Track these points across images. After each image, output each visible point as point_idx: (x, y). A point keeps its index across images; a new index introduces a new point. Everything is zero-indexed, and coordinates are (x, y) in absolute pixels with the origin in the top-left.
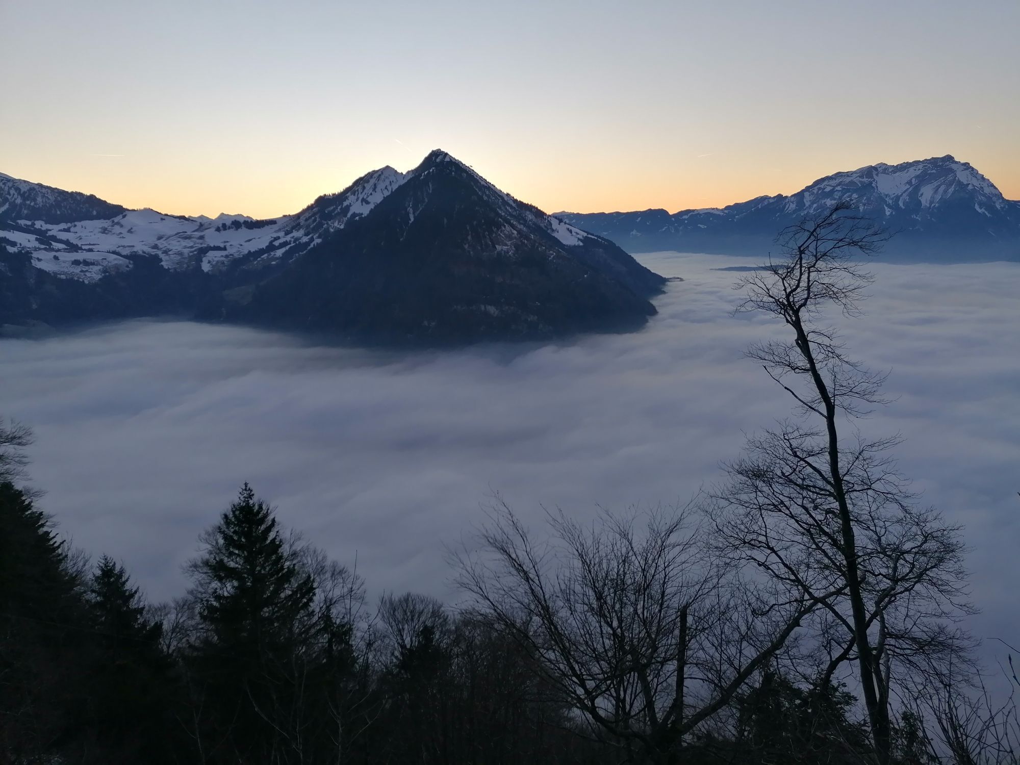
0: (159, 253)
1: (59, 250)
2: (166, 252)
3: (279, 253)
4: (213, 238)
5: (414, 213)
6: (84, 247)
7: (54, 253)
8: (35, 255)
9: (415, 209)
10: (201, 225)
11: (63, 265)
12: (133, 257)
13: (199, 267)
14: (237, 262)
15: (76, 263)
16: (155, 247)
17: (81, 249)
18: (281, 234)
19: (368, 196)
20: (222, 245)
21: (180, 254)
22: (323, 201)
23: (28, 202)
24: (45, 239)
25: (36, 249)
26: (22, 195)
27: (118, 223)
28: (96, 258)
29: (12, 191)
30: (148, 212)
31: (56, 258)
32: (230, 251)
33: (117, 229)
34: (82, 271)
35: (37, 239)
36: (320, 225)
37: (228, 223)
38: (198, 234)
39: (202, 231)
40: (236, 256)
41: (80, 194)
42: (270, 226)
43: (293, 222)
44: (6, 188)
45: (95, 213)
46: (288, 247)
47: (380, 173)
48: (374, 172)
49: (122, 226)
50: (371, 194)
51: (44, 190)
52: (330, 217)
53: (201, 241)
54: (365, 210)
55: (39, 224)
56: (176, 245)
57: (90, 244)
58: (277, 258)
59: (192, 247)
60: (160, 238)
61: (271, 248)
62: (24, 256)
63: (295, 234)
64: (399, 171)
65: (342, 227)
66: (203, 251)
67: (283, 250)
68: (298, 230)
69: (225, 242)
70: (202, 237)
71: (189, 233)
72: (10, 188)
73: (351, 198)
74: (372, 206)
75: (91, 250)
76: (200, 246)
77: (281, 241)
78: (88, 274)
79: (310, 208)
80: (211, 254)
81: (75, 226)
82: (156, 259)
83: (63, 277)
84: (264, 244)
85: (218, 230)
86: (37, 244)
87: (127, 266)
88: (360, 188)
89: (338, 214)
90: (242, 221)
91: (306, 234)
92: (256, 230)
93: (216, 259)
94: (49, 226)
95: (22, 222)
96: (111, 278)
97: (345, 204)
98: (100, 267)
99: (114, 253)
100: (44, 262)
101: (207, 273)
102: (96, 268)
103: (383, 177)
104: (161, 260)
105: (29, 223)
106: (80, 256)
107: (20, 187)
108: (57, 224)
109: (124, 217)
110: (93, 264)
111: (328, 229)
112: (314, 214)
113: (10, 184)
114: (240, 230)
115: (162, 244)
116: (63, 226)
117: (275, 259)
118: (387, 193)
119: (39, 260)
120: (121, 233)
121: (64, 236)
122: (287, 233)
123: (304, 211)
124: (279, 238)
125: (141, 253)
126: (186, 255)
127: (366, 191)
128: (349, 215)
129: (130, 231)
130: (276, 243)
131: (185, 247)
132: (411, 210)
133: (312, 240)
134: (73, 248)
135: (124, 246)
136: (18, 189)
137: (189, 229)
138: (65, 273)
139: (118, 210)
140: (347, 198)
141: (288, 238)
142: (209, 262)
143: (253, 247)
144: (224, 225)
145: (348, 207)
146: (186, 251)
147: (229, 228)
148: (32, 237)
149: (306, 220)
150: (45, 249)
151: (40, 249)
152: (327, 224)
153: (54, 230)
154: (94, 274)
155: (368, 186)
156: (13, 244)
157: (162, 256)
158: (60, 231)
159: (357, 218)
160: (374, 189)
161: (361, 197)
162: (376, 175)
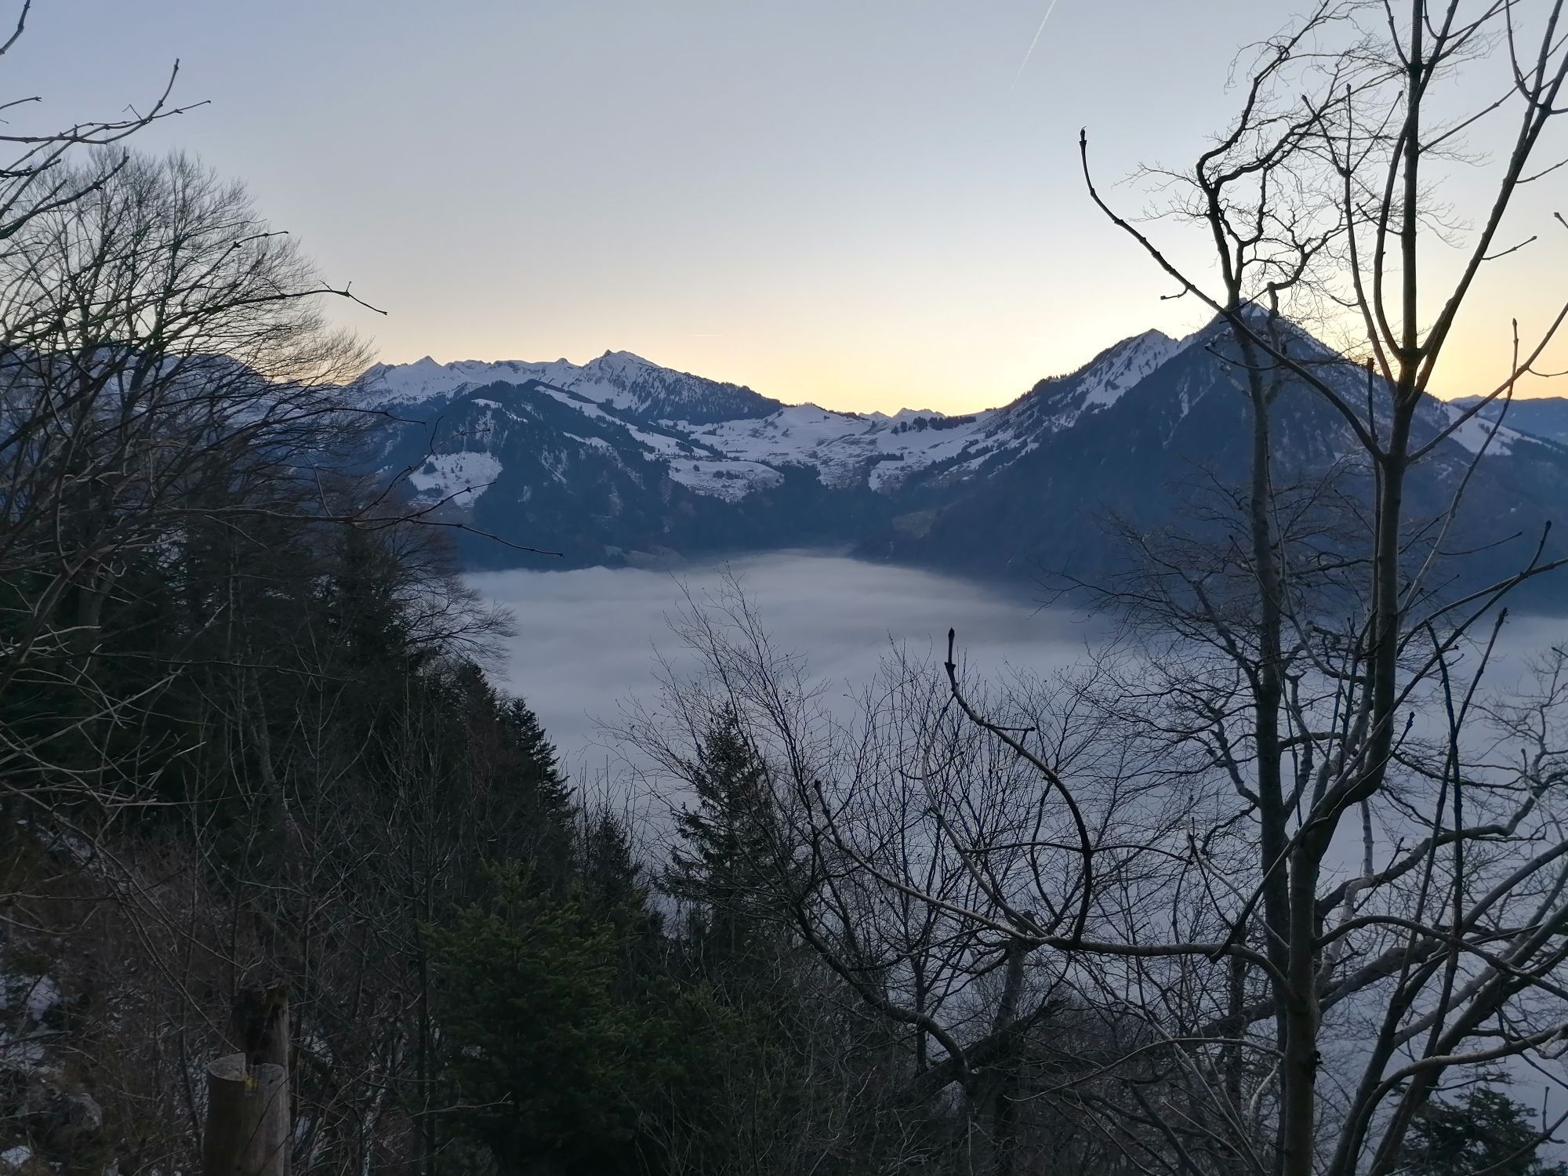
0: (818, 463)
1: (700, 458)
2: (825, 463)
3: (975, 464)
4: (887, 444)
5: (1190, 401)
6: (729, 455)
7: (695, 462)
8: (674, 464)
9: (1192, 395)
10: (874, 425)
11: (704, 477)
12: (786, 469)
13: (865, 482)
14: (916, 477)
15: (719, 475)
16: (814, 455)
17: (726, 457)
18: (981, 436)
19: (1116, 378)
20: (898, 453)
21: (844, 465)
22: (1045, 387)
23: (672, 397)
24: (687, 444)
25: (676, 456)
26: (667, 388)
27: (772, 424)
28: (741, 470)
29: (657, 384)
30: (810, 407)
31: (696, 468)
32: (909, 461)
33: (770, 431)
34: (724, 486)
35: (677, 444)
36: (1039, 422)
37: (909, 422)
38: (869, 437)
39: (874, 434)
40: (915, 468)
41: (732, 386)
42: (966, 425)
43: (1000, 418)
44: (651, 380)
45: (746, 410)
46: (988, 456)
47: (1139, 340)
48: (1131, 340)
49: (776, 427)
50: (1122, 374)
51: (691, 382)
52: (1054, 410)
53: (871, 447)
54: (1110, 399)
55: (683, 425)
56: (841, 454)
57: (737, 451)
58: (971, 472)
59: (859, 456)
60: (820, 443)
61: (964, 456)
62: (662, 465)
63: (1001, 436)
64: (1171, 337)
65: (1071, 425)
66: (873, 461)
67: (981, 459)
68: (1004, 431)
69: (903, 448)
70: (873, 442)
71: (857, 436)
72: (654, 380)
73: (1090, 381)
74: (1121, 392)
75: (737, 459)
76: (869, 454)
77: (979, 446)
78: (731, 491)
79: (1026, 397)
80: (883, 464)
81: (722, 427)
82: (813, 471)
83: (702, 493)
84: (953, 450)
85: (895, 431)
86: (677, 450)
87: (777, 481)
88: (1105, 365)
89: (1068, 405)
90: (928, 418)
91: (1017, 437)
92: (946, 432)
93: (888, 473)
94: (693, 428)
95: (664, 422)
96: (757, 494)
97: (1079, 390)
98: (745, 481)
99: (764, 462)
100: (683, 473)
101: (876, 491)
102: (740, 483)
103: (1143, 347)
104: (819, 474)
105: (671, 423)
106: (723, 466)
107: (666, 377)
108: (702, 424)
109: (780, 415)
110: (737, 477)
111: (1049, 429)
112: (1032, 406)
113: (655, 374)
114: (924, 431)
115: (822, 451)
116: (709, 427)
117: (968, 472)
118: (1147, 371)
119: (677, 470)
120: (774, 437)
121: (707, 440)
122: (988, 437)
123: (1016, 403)
124: (977, 442)
125: (795, 463)
126: (851, 467)
127: (1114, 370)
128: (1084, 407)
129: (785, 434)
130: (972, 450)
131: (850, 456)
132: (1185, 397)
133: (1024, 444)
134: (717, 455)
135: (776, 455)
136: (663, 381)
137: (858, 430)
138: (704, 489)
139: (775, 406)
140: (1083, 381)
141: (990, 442)
142: (879, 477)
143: (940, 455)
144: (904, 424)
145: (1084, 395)
146: (851, 461)
147: (910, 428)
148: (673, 441)
149: (1019, 415)
150: (685, 457)
151: (680, 456)
152: (1050, 420)
153: (698, 432)
154: (737, 491)
155: (1119, 362)
156: (651, 450)
157: (820, 468)
158: (704, 433)
159: (1096, 411)
160: (1128, 366)
161: (1105, 378)
162: (1133, 345)
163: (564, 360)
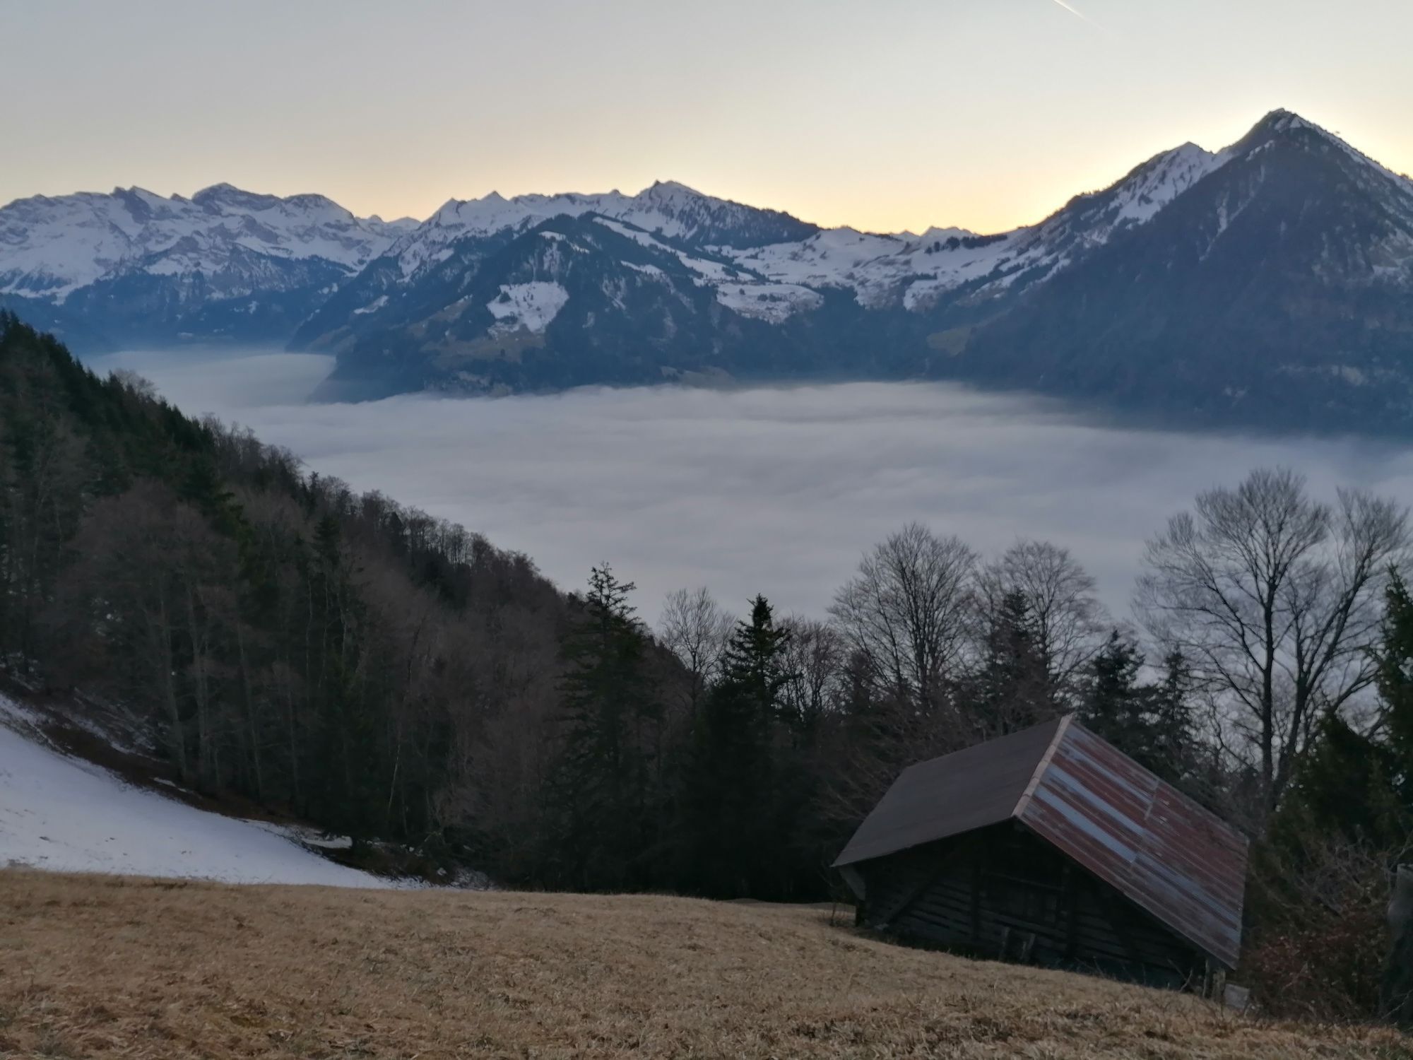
0: (855, 284)
1: (745, 283)
2: (862, 283)
3: (1007, 281)
4: (921, 264)
5: (1228, 215)
6: (772, 278)
7: (740, 287)
8: (721, 288)
9: (1231, 208)
10: (908, 245)
11: (749, 300)
12: (825, 290)
13: (901, 302)
14: (949, 296)
15: (763, 298)
16: (851, 276)
17: (768, 280)
18: (1013, 254)
19: (1150, 192)
20: (932, 273)
21: (880, 285)
22: (1080, 204)
23: (717, 224)
24: (732, 269)
25: (723, 281)
26: (712, 215)
27: (810, 247)
28: (784, 292)
29: (702, 211)
30: (846, 231)
31: (742, 292)
32: (942, 280)
33: (809, 254)
34: (768, 309)
35: (724, 269)
36: (1070, 238)
37: (943, 241)
38: (903, 258)
39: (909, 253)
40: (949, 287)
41: (772, 212)
42: (998, 243)
43: (1031, 236)
44: (697, 208)
45: (785, 234)
46: (1019, 273)
47: (1175, 153)
48: (1166, 153)
49: (814, 250)
50: (1156, 188)
51: (734, 208)
52: (1086, 226)
53: (905, 267)
54: (1145, 214)
55: (727, 250)
56: (877, 275)
57: (778, 275)
58: (1003, 290)
59: (894, 276)
60: (856, 265)
61: (997, 274)
62: (711, 290)
63: (1033, 253)
64: (1207, 148)
65: (1104, 241)
66: (907, 281)
67: (1012, 277)
68: (1036, 248)
69: (937, 268)
70: (907, 262)
71: (892, 257)
72: (700, 207)
73: (1124, 195)
74: (1155, 208)
75: (779, 282)
76: (903, 274)
77: (1012, 264)
78: (774, 313)
79: (1058, 214)
80: (917, 285)
81: (763, 251)
82: (850, 292)
83: (748, 315)
84: (985, 269)
85: (929, 251)
86: (723, 275)
87: (817, 303)
88: (1139, 180)
89: (1100, 221)
90: (960, 237)
91: (1048, 253)
92: (978, 250)
93: (922, 292)
94: (736, 252)
95: (710, 248)
96: (799, 316)
97: (1113, 205)
98: (787, 304)
99: (805, 285)
100: (730, 298)
101: (910, 311)
102: (783, 305)
103: (1178, 160)
104: (856, 294)
105: (716, 249)
106: (767, 289)
107: (711, 205)
108: (744, 248)
109: (818, 238)
110: (780, 299)
111: (1080, 245)
112: (1063, 223)
113: (701, 202)
114: (956, 251)
115: (859, 271)
116: (751, 251)
117: (999, 290)
118: (1182, 187)
119: (725, 294)
120: (812, 259)
121: (750, 264)
122: (1020, 253)
123: (1049, 220)
124: (1008, 260)
125: (833, 284)
126: (886, 287)
127: (1148, 183)
128: (1117, 222)
129: (823, 257)
130: (1004, 268)
131: (886, 276)
132: (1222, 211)
133: (1056, 261)
134: (760, 279)
135: (815, 277)
136: (708, 208)
137: (892, 251)
138: (748, 311)
139: (812, 230)
140: (1116, 196)
141: (1021, 260)
142: (914, 296)
143: (973, 273)
144: (937, 244)
145: (1116, 211)
146: (887, 281)
147: (944, 248)
148: (719, 266)
149: (1051, 232)
150: (732, 282)
151: (727, 281)
152: (1082, 236)
153: (741, 257)
154: (780, 313)
155: (1153, 176)
156: (700, 275)
157: (858, 289)
158: (747, 257)
159: (1130, 226)
160: (1162, 179)
161: (1139, 193)
162: (1168, 158)
163: (616, 192)
